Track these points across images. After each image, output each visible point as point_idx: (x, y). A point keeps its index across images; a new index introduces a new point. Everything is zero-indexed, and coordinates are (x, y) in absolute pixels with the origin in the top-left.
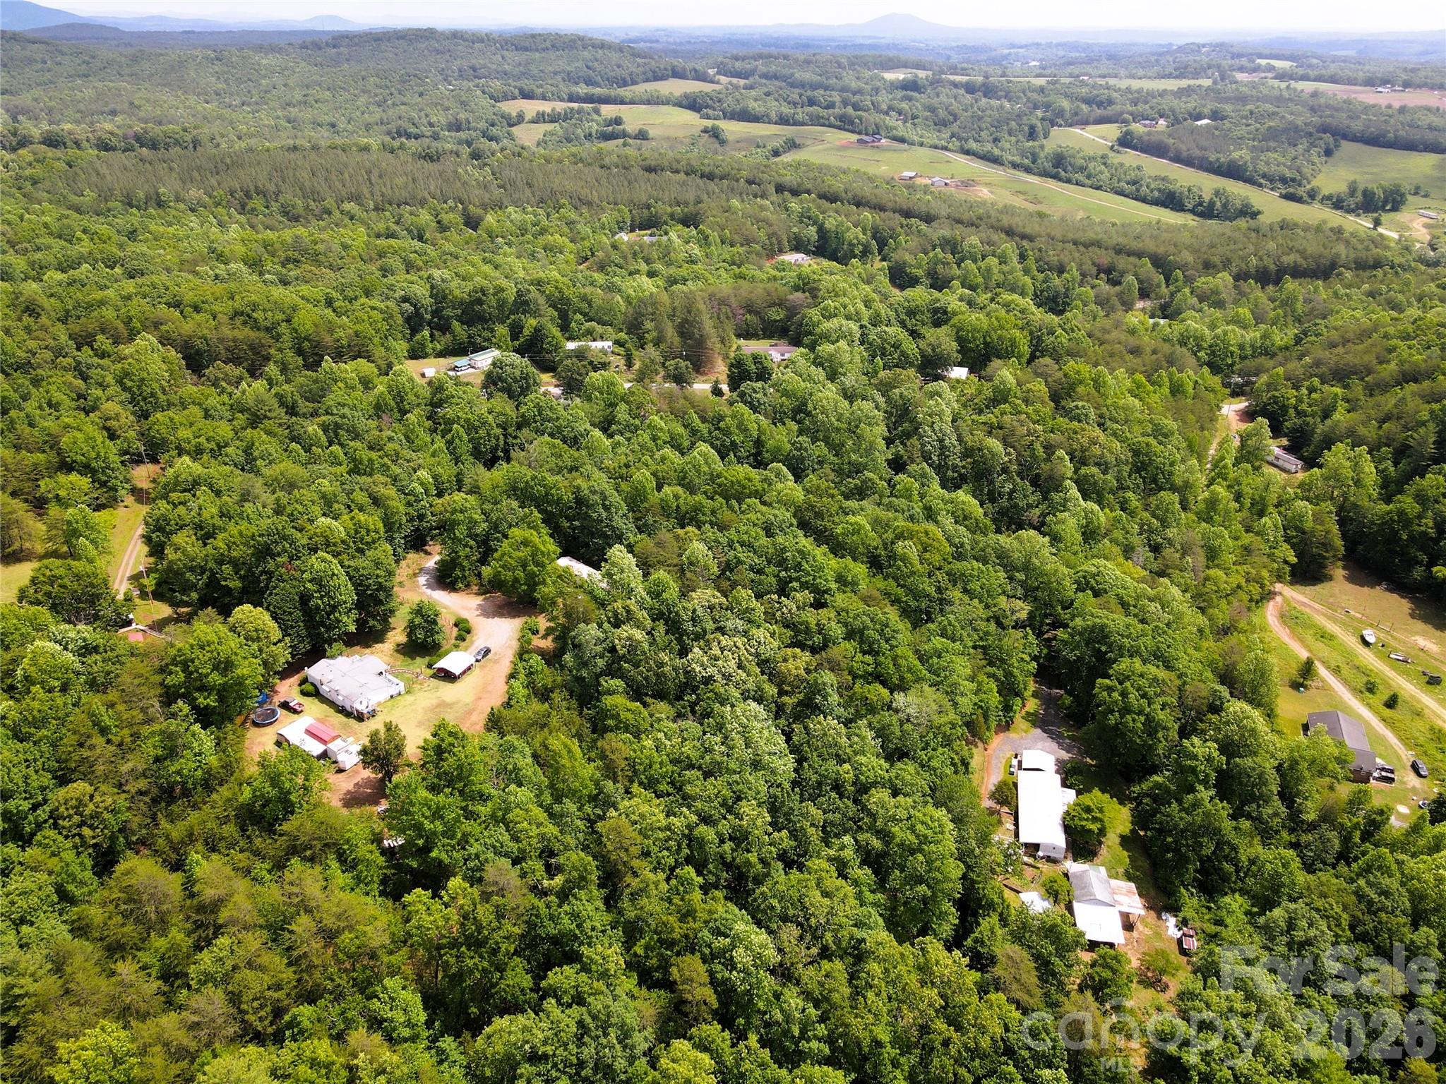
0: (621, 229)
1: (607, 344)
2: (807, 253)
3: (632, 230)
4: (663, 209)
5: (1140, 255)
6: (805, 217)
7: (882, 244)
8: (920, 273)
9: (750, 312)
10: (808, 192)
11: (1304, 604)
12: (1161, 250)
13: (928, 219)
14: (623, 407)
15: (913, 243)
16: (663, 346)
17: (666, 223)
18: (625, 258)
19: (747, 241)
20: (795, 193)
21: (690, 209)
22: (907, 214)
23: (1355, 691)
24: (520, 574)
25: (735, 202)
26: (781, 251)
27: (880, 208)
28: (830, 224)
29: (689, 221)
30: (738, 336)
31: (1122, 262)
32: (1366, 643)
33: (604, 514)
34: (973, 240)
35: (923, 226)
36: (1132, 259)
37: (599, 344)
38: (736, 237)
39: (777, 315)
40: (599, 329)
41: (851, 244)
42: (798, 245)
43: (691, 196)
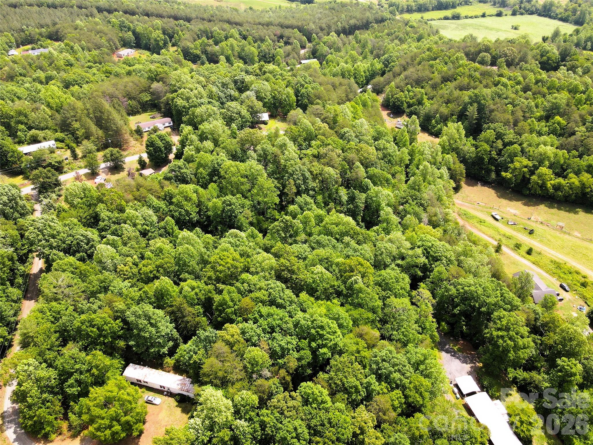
0: (10, 47)
1: (51, 143)
2: (131, 47)
3: (18, 47)
4: (34, 31)
5: (292, 27)
6: (122, 27)
7: (171, 37)
8: (198, 52)
9: (130, 98)
10: (116, 10)
11: (461, 205)
12: (300, 24)
13: (188, 20)
14: (101, 206)
15: (187, 35)
16: (92, 138)
17: (39, 40)
18: (25, 68)
19: (98, 47)
20: (110, 12)
21: (52, 29)
22: (176, 18)
23: (512, 249)
24: (117, 428)
25: (78, 22)
26: (117, 49)
27: (160, 16)
28: (139, 29)
29: (55, 37)
30: (129, 114)
31: (287, 32)
32: (497, 220)
33: (153, 330)
34: (216, 28)
35: (188, 25)
36: (290, 30)
37: (45, 145)
38: (90, 45)
39: (146, 97)
40: (41, 134)
41: (156, 40)
42: (126, 44)
43: (48, 21)
